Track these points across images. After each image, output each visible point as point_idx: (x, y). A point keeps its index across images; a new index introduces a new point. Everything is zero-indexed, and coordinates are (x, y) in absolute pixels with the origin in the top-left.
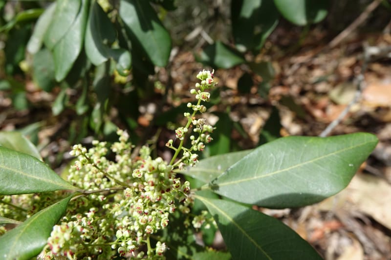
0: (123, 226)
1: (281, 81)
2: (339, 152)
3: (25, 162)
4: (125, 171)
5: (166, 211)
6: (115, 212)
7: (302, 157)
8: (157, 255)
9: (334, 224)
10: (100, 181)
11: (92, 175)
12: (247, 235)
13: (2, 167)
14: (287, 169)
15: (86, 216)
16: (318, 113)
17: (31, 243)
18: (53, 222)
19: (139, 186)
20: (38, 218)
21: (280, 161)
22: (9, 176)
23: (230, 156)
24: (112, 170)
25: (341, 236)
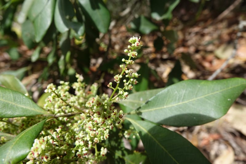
0: (80, 138)
1: (184, 43)
2: (221, 91)
3: (16, 96)
4: (81, 101)
5: (107, 128)
6: (74, 128)
7: (197, 94)
8: (101, 156)
9: (216, 136)
10: (65, 108)
11: (60, 104)
12: (159, 144)
13: (1, 100)
14: (186, 102)
15: (56, 131)
16: (207, 65)
17: (20, 151)
18: (34, 137)
19: (90, 112)
20: (24, 135)
21: (181, 96)
22: (5, 106)
23: (148, 92)
24: (73, 101)
25: (220, 143)
